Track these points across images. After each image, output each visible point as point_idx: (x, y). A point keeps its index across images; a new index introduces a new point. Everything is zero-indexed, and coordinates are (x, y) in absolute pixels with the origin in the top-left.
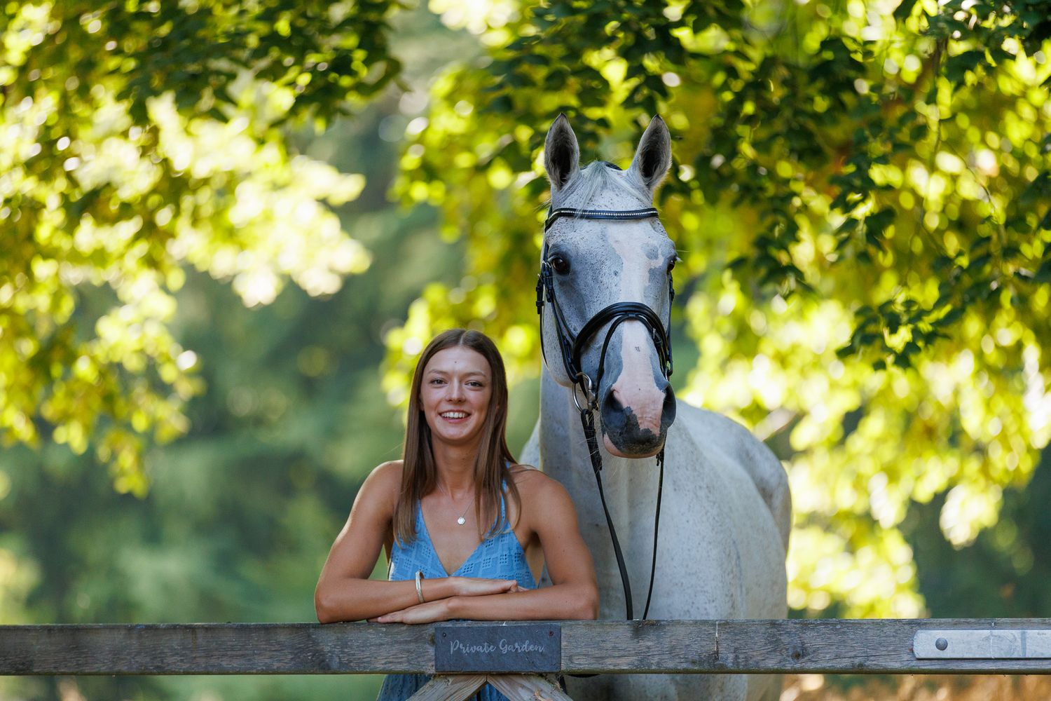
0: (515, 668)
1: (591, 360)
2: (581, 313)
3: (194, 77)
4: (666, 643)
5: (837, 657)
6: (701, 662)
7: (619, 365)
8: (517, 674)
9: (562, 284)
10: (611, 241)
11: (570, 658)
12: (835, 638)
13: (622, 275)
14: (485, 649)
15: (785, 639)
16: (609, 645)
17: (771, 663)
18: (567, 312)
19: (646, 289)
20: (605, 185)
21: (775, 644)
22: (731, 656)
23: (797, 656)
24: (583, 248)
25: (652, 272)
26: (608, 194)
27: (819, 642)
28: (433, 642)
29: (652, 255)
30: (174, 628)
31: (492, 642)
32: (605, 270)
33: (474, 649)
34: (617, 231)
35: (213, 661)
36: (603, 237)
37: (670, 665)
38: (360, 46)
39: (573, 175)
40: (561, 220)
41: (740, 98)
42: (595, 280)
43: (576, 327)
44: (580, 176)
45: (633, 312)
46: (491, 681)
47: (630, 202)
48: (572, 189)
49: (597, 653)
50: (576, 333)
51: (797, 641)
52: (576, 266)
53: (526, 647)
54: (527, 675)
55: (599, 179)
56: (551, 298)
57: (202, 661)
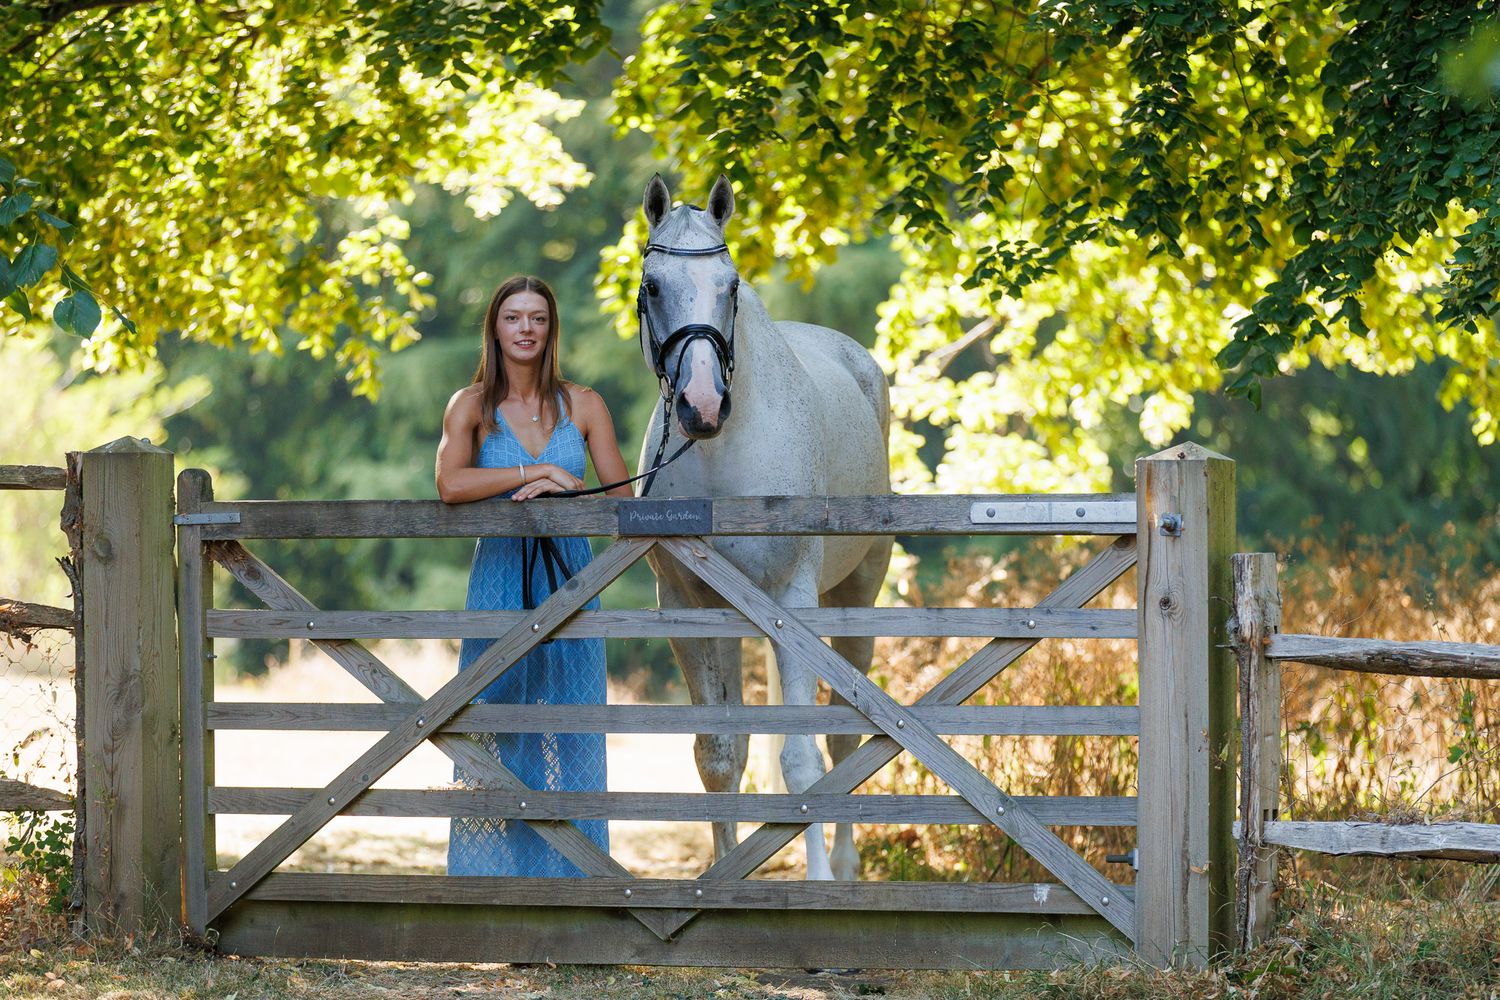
0: (679, 532)
1: (671, 363)
2: (666, 328)
3: (438, 48)
4: (790, 513)
5: (915, 522)
6: (815, 527)
7: (690, 373)
8: (680, 536)
9: (653, 303)
10: (689, 273)
11: (719, 524)
12: (914, 509)
13: (696, 301)
14: (655, 518)
15: (877, 509)
16: (748, 514)
17: (867, 528)
18: (656, 324)
19: (713, 311)
20: (688, 226)
21: (869, 513)
22: (838, 522)
23: (886, 522)
24: (669, 278)
25: (719, 297)
26: (690, 234)
27: (902, 512)
28: (617, 512)
29: (719, 284)
30: (423, 502)
31: (661, 512)
32: (684, 296)
33: (648, 517)
34: (694, 265)
35: (452, 527)
36: (684, 269)
37: (793, 529)
38: (575, 21)
39: (665, 218)
40: (655, 253)
41: (892, 72)
42: (677, 303)
43: (662, 338)
44: (671, 217)
45: (704, 332)
46: (661, 542)
47: (704, 242)
48: (664, 228)
49: (739, 520)
50: (663, 341)
51: (886, 511)
52: (663, 292)
53: (687, 516)
54: (687, 537)
55: (684, 222)
56: (646, 312)
57: (444, 528)
